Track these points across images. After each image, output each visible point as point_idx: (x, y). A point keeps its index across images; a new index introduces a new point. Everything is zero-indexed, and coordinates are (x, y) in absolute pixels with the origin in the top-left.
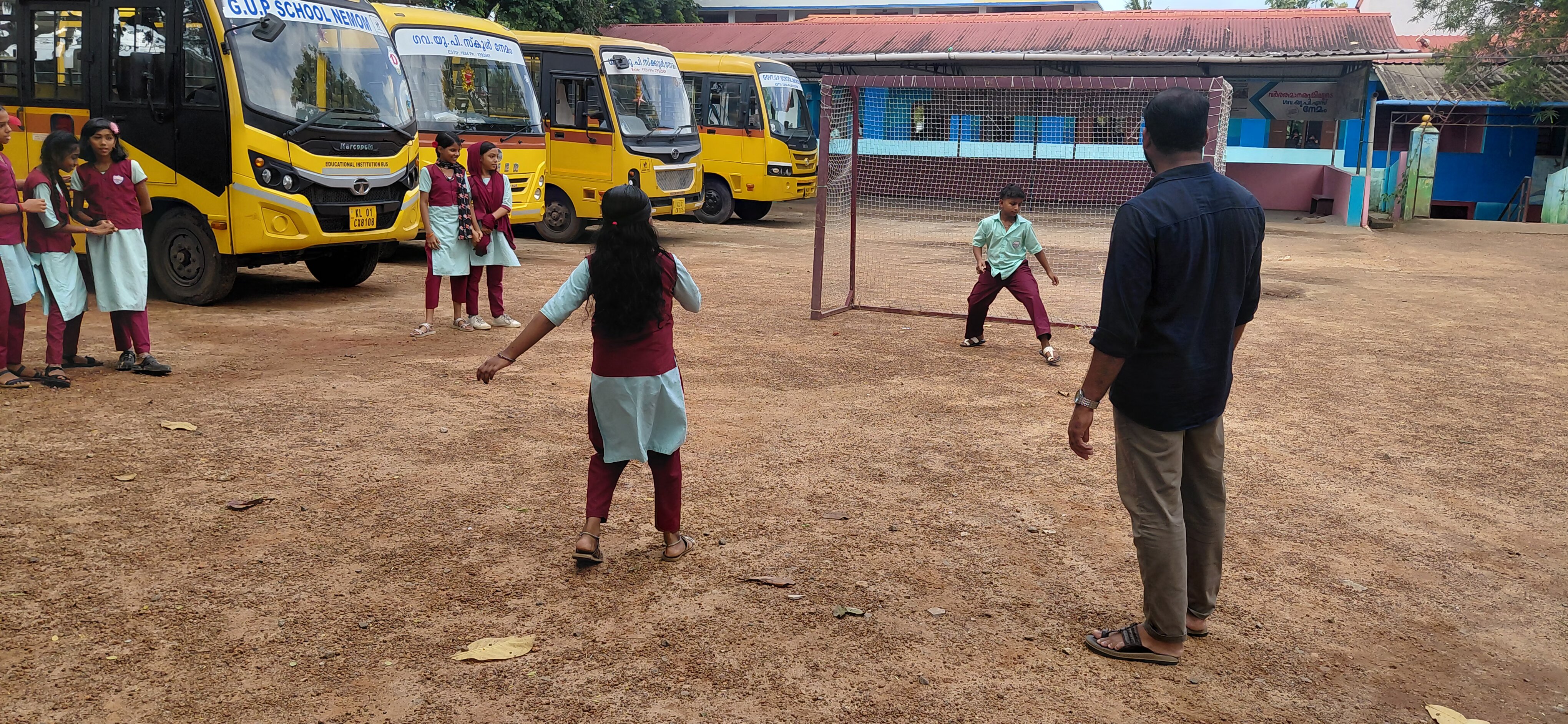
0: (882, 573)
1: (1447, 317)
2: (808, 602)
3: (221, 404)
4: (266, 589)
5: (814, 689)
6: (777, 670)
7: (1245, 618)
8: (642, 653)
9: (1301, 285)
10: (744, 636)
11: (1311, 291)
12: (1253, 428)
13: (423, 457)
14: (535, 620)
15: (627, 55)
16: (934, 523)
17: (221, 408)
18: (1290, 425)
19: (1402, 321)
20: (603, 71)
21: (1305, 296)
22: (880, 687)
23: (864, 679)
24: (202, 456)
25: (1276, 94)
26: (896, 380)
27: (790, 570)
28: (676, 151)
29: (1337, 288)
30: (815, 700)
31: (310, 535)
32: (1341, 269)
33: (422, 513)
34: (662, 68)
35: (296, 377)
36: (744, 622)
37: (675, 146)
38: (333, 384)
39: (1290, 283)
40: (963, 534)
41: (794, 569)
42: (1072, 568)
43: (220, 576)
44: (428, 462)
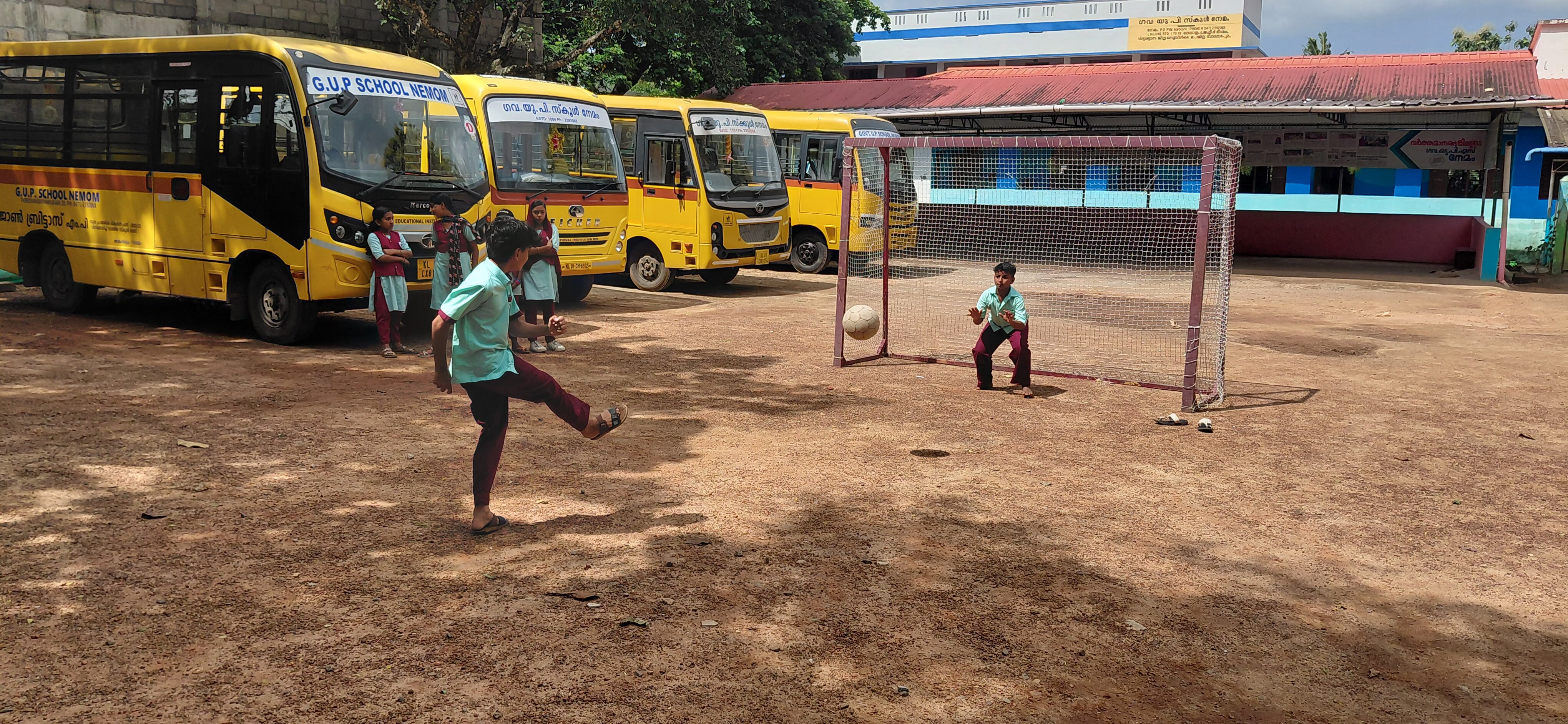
0: (690, 591)
1: (1514, 378)
2: (602, 610)
3: (242, 429)
4: (168, 576)
5: (545, 677)
6: (526, 662)
7: (999, 647)
8: (423, 643)
9: (1377, 342)
10: (521, 634)
11: (1385, 347)
12: (1188, 481)
13: (376, 479)
14: (362, 612)
15: (715, 117)
16: (783, 551)
17: (239, 432)
18: (1229, 479)
19: (1460, 380)
20: (691, 132)
21: (1375, 353)
22: (605, 680)
23: (597, 673)
24: (195, 471)
25: (1418, 142)
26: (865, 426)
27: (610, 585)
28: (761, 205)
29: (1417, 346)
30: (539, 686)
31: (234, 536)
32: (1438, 326)
33: (337, 524)
34: (751, 128)
35: (321, 408)
36: (530, 624)
37: (760, 200)
38: (348, 415)
39: (1368, 340)
40: (799, 561)
41: (615, 583)
42: (873, 595)
43: (140, 564)
44: (377, 483)
